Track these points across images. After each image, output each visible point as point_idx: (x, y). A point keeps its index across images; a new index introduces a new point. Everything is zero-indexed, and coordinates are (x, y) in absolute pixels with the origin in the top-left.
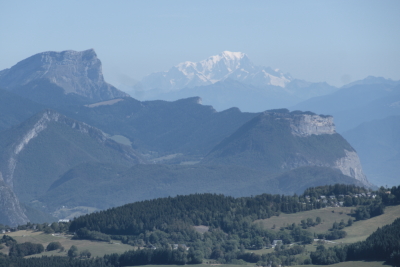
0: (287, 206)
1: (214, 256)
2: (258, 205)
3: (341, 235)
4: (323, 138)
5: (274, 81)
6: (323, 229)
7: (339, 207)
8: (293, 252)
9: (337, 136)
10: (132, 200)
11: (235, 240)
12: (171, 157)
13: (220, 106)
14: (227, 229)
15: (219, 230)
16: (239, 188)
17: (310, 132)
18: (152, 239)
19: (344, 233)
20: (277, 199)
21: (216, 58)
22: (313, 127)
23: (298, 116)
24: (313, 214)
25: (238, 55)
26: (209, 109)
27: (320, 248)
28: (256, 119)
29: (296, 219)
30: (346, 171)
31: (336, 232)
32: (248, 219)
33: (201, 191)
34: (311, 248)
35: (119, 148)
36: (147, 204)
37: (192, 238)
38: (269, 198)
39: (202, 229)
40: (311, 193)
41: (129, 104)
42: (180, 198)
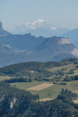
0: (57, 64)
1: (36, 79)
2: (49, 64)
3: (73, 73)
4: (67, 45)
5: (53, 28)
6: (68, 71)
7: (72, 65)
8: (59, 78)
9: (71, 44)
10: (12, 64)
11: (42, 75)
12: (23, 51)
13: (37, 36)
14: (40, 72)
15: (37, 72)
16: (43, 60)
17: (63, 43)
18: (18, 75)
19: (74, 72)
20: (54, 63)
21: (36, 22)
22: (64, 41)
23: (60, 38)
24: (64, 67)
25: (42, 21)
26: (34, 37)
27: (67, 77)
28: (48, 40)
29: (60, 68)
30: (74, 54)
31: (71, 72)
32: (46, 69)
33: (32, 61)
34: (64, 77)
35: (8, 49)
36: (16, 65)
37: (30, 75)
38: (52, 62)
39: (32, 72)
40: (64, 61)
41: (10, 36)
42: (26, 63)
